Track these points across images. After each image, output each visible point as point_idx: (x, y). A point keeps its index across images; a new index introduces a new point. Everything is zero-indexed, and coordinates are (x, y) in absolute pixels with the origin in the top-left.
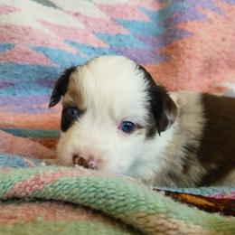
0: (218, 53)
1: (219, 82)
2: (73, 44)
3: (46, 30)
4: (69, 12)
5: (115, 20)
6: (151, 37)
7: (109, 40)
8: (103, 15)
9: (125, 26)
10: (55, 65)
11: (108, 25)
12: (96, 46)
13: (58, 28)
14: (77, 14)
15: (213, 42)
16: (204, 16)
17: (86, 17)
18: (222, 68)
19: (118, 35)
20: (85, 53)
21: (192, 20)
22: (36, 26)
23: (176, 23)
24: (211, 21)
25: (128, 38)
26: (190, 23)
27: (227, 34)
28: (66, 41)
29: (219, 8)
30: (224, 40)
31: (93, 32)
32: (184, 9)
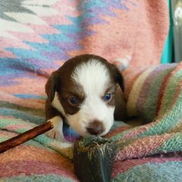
0: (114, 42)
1: (116, 58)
2: (28, 43)
3: (12, 37)
4: (24, 24)
5: (52, 26)
6: (73, 33)
7: (49, 38)
8: (44, 23)
9: (58, 29)
10: (18, 58)
11: (47, 29)
12: (41, 42)
13: (18, 34)
14: (29, 24)
15: (110, 36)
16: (104, 20)
17: (34, 25)
18: (118, 49)
19: (54, 34)
20: (35, 48)
21: (97, 23)
22: (6, 35)
23: (87, 26)
24: (108, 23)
25: (59, 35)
26: (95, 26)
27: (120, 29)
28: (23, 42)
29: (114, 13)
30: (117, 33)
31: (39, 34)
32: (91, 17)
